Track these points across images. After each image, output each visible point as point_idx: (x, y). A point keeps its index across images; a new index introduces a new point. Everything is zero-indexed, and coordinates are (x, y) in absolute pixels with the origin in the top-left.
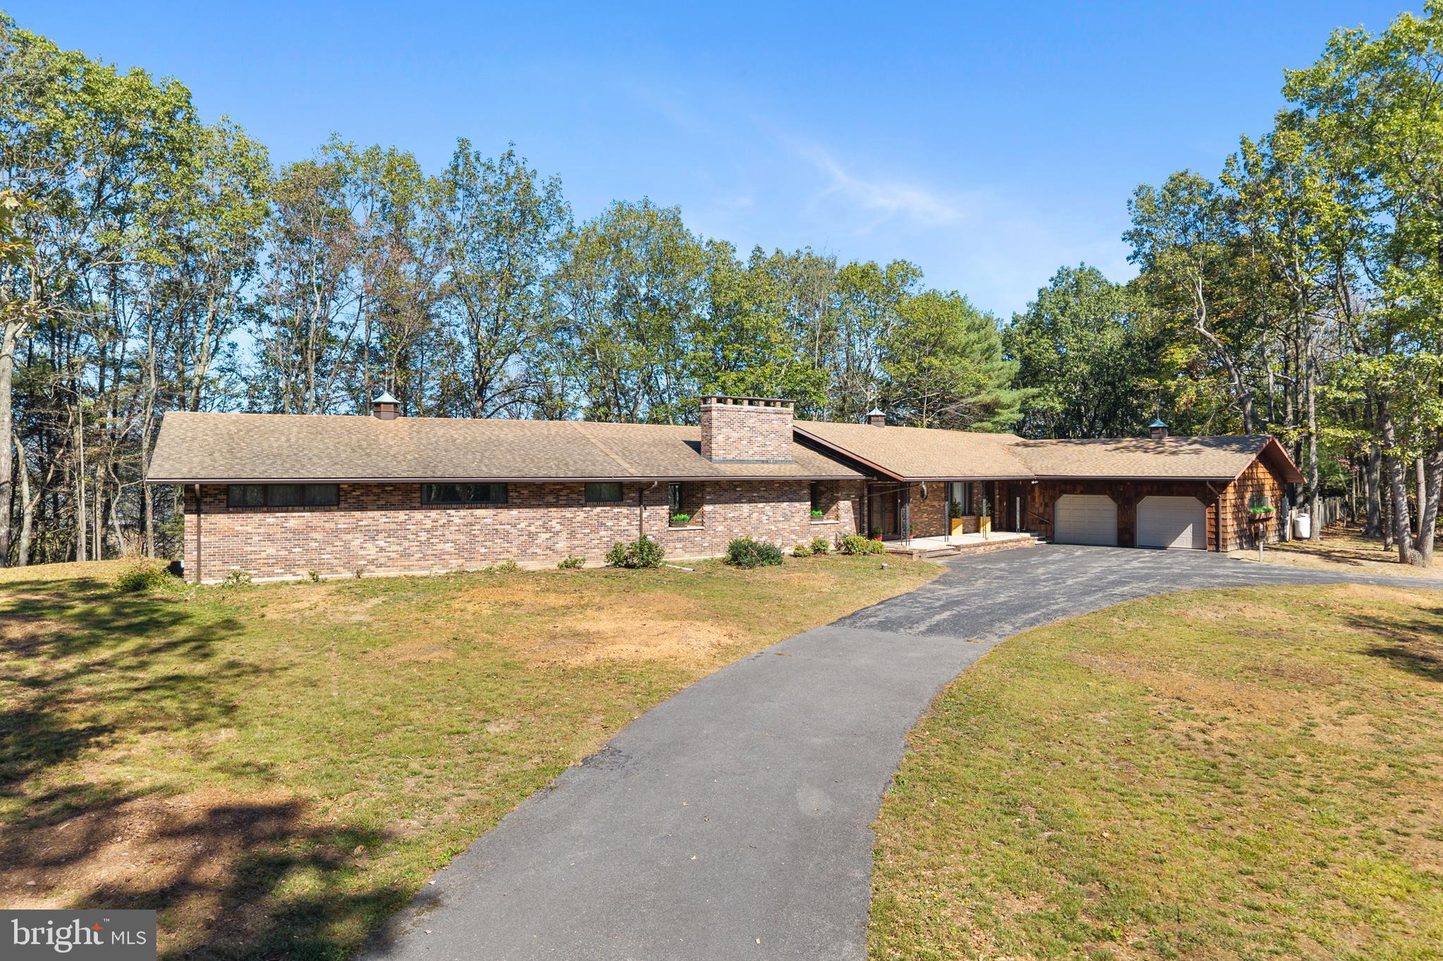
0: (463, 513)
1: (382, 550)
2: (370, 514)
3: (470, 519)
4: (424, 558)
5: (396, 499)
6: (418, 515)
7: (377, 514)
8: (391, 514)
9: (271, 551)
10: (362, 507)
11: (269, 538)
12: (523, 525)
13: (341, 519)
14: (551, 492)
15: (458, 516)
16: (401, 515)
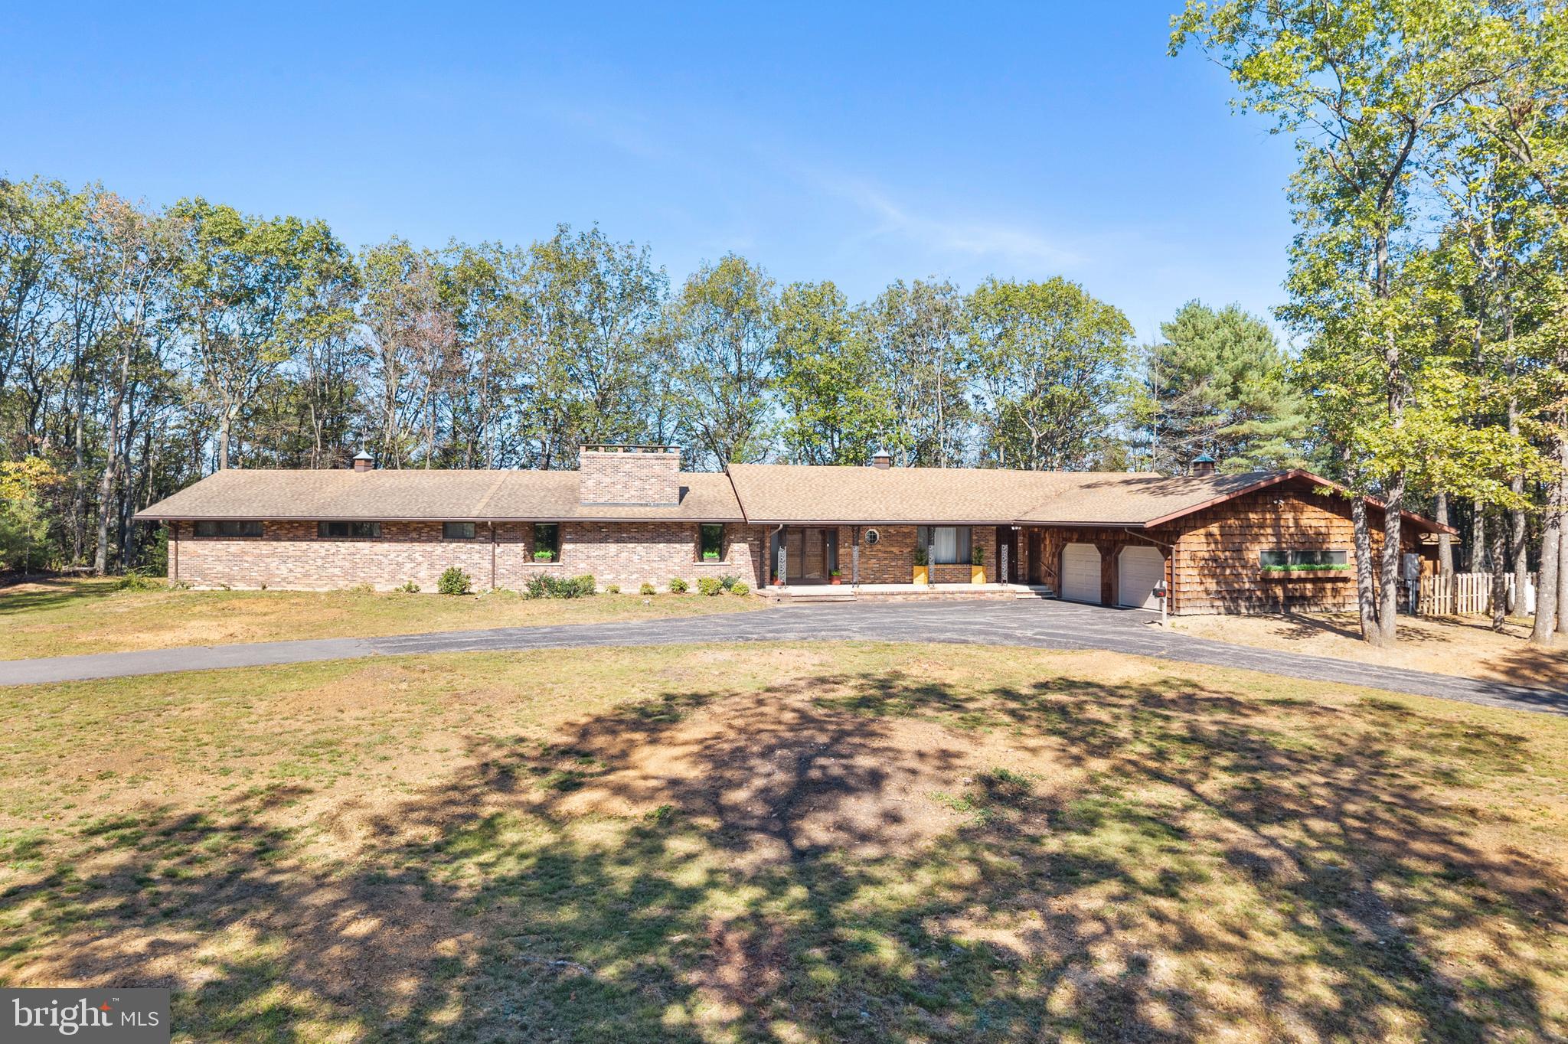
0: (348, 544)
1: (291, 571)
2: (283, 544)
3: (352, 550)
4: (320, 578)
5: (300, 533)
6: (316, 545)
7: (288, 544)
8: (298, 544)
9: (220, 568)
10: (278, 539)
11: (219, 559)
12: (392, 556)
13: (263, 547)
14: (415, 530)
15: (345, 547)
16: (304, 545)
